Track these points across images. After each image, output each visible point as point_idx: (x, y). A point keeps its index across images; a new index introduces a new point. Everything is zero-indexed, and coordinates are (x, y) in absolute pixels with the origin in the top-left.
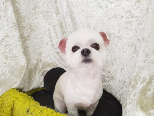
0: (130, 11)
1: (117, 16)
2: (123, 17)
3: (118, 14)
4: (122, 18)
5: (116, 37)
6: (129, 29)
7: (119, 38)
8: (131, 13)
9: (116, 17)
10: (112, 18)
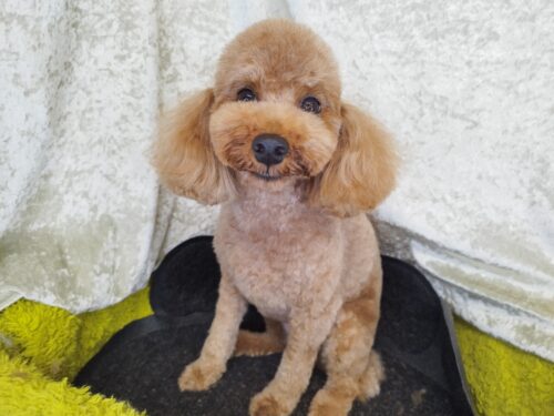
0: (533, 19)
1: (472, 27)
2: (494, 36)
3: (475, 22)
4: (489, 39)
5: (454, 116)
6: (517, 93)
7: (468, 120)
8: (533, 30)
9: (465, 32)
10: (447, 31)
